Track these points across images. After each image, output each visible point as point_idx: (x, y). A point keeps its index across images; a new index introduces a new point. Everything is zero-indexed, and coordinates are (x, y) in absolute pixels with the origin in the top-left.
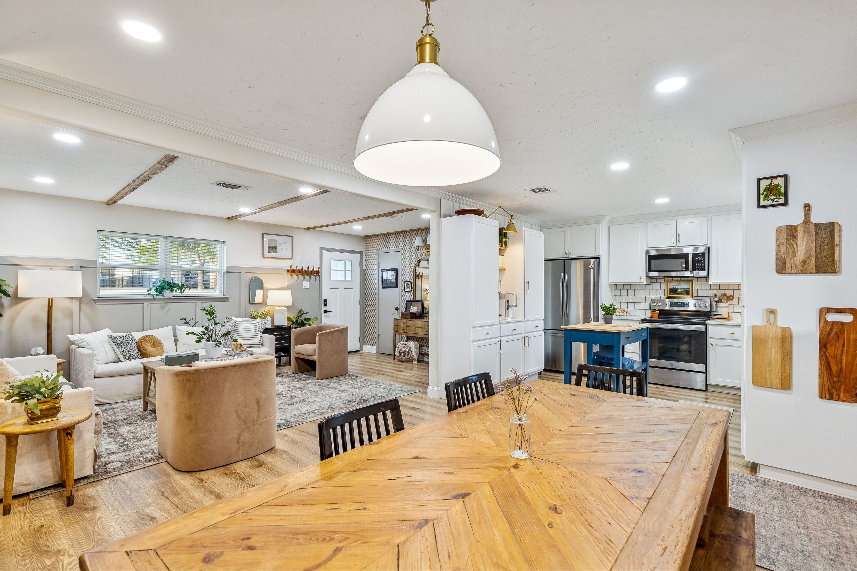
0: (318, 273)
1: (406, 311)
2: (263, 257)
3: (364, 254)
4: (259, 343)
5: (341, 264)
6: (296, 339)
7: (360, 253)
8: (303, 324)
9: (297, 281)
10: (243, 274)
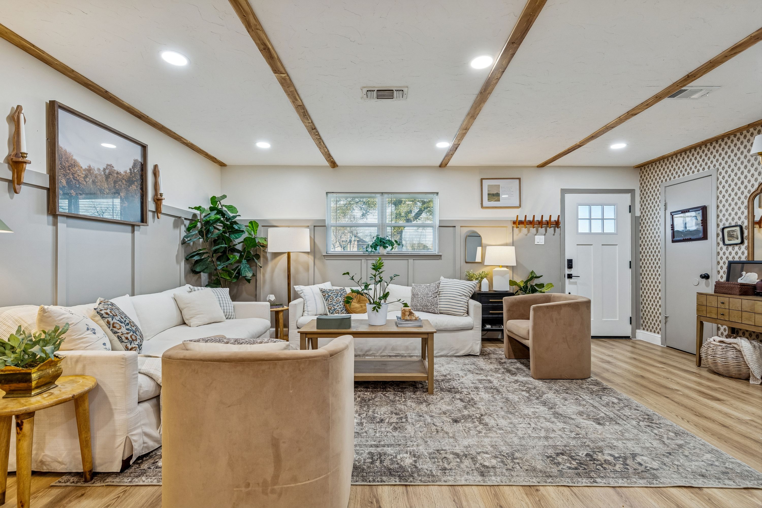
0: (557, 224)
1: (728, 279)
2: (482, 207)
3: (638, 193)
4: (463, 310)
5: (596, 212)
6: (509, 311)
7: (632, 192)
8: (534, 291)
9: (526, 235)
10: (458, 228)
